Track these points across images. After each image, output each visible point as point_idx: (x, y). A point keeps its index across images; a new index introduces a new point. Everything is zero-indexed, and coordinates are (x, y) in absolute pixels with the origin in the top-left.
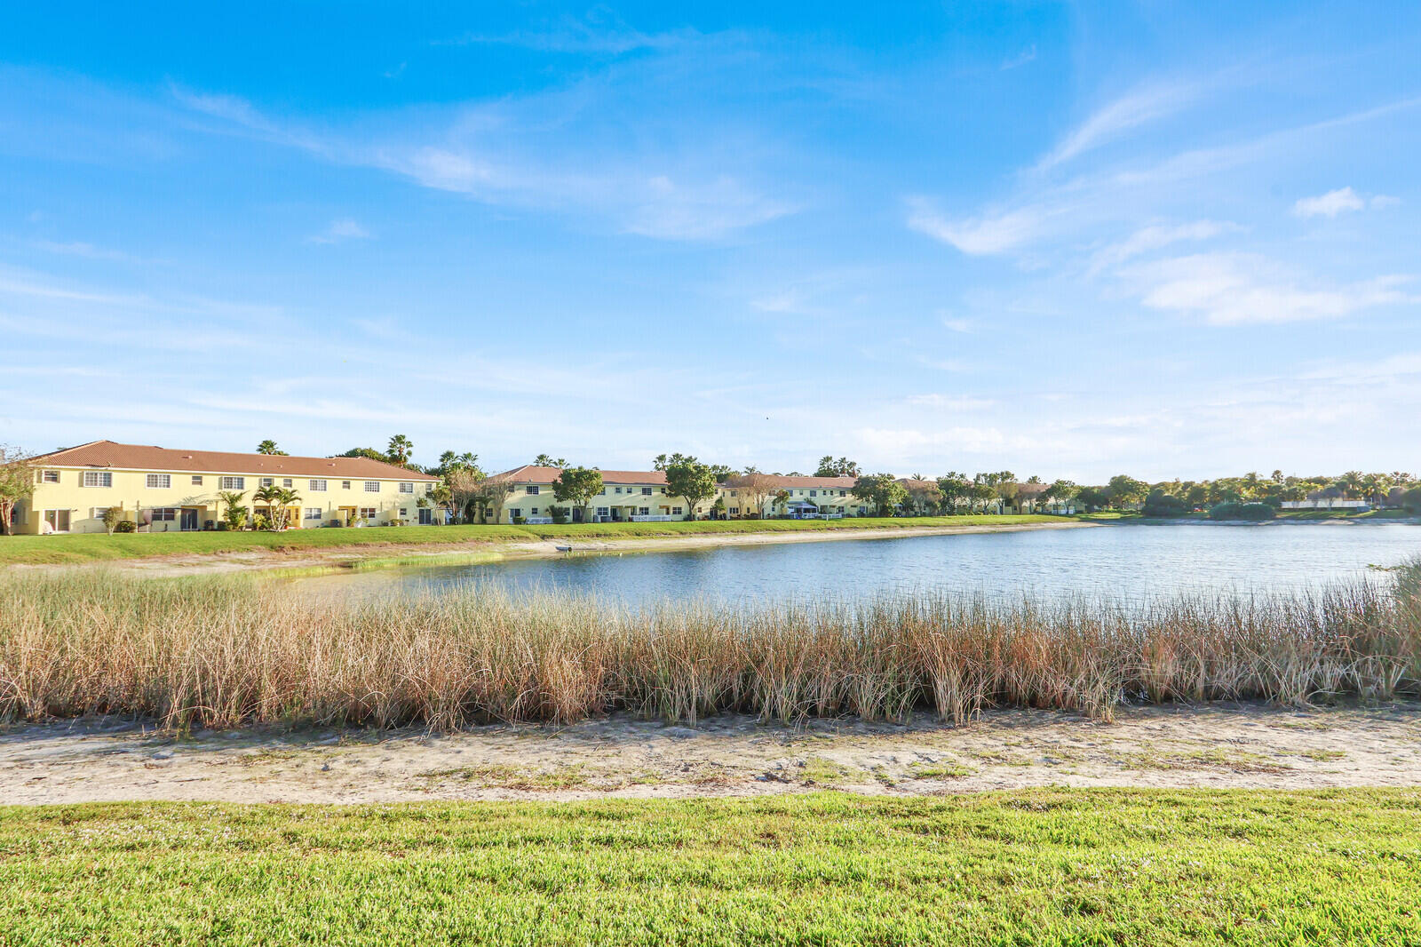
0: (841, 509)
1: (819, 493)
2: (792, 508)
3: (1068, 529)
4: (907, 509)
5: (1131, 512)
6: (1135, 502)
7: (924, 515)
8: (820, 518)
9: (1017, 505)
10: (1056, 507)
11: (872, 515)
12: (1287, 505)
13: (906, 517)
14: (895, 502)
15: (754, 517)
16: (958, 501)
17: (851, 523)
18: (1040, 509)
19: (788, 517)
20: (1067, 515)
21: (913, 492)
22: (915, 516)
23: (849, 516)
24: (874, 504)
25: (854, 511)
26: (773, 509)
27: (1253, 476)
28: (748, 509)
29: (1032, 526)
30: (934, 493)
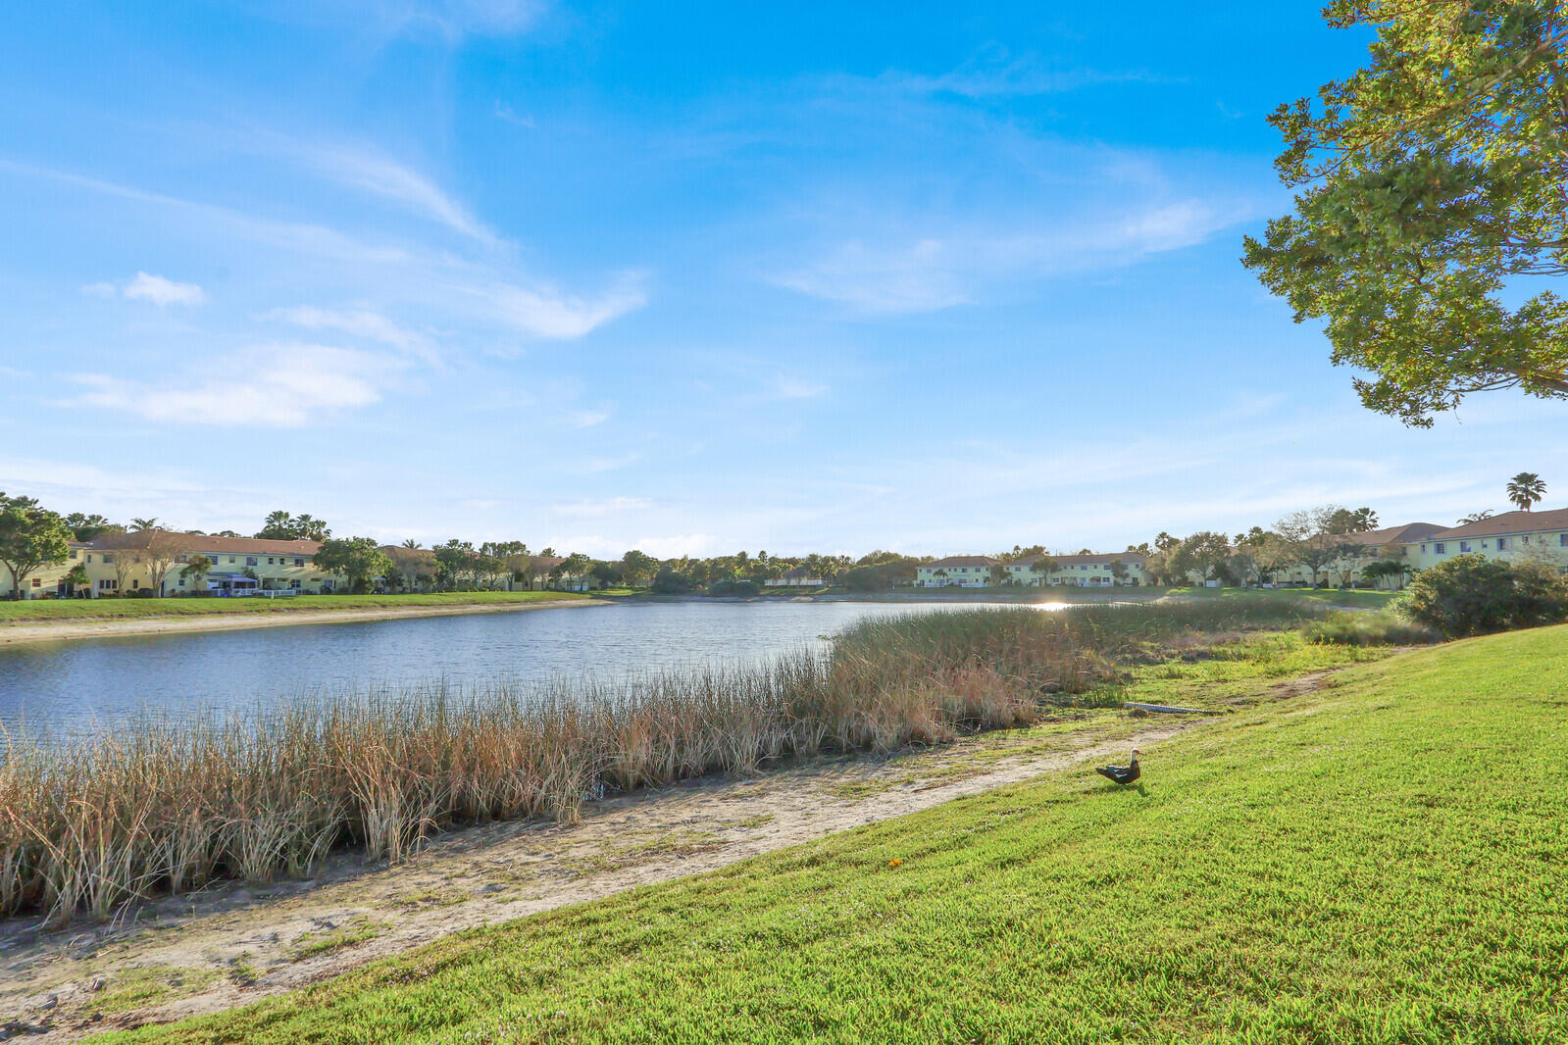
0: (296, 584)
1: (262, 562)
2: (215, 581)
3: (581, 607)
4: (392, 583)
5: (643, 589)
6: (646, 579)
7: (415, 591)
8: (261, 595)
9: (528, 579)
10: (570, 582)
11: (343, 591)
12: (769, 583)
13: (390, 594)
14: (375, 575)
15: (145, 593)
16: (459, 576)
17: (309, 603)
18: (553, 585)
19: (206, 594)
20: (581, 592)
21: (402, 563)
22: (403, 592)
23: (308, 592)
24: (345, 578)
25: (317, 586)
26: (182, 583)
27: (743, 555)
28: (136, 582)
29: (543, 604)
30: (429, 565)
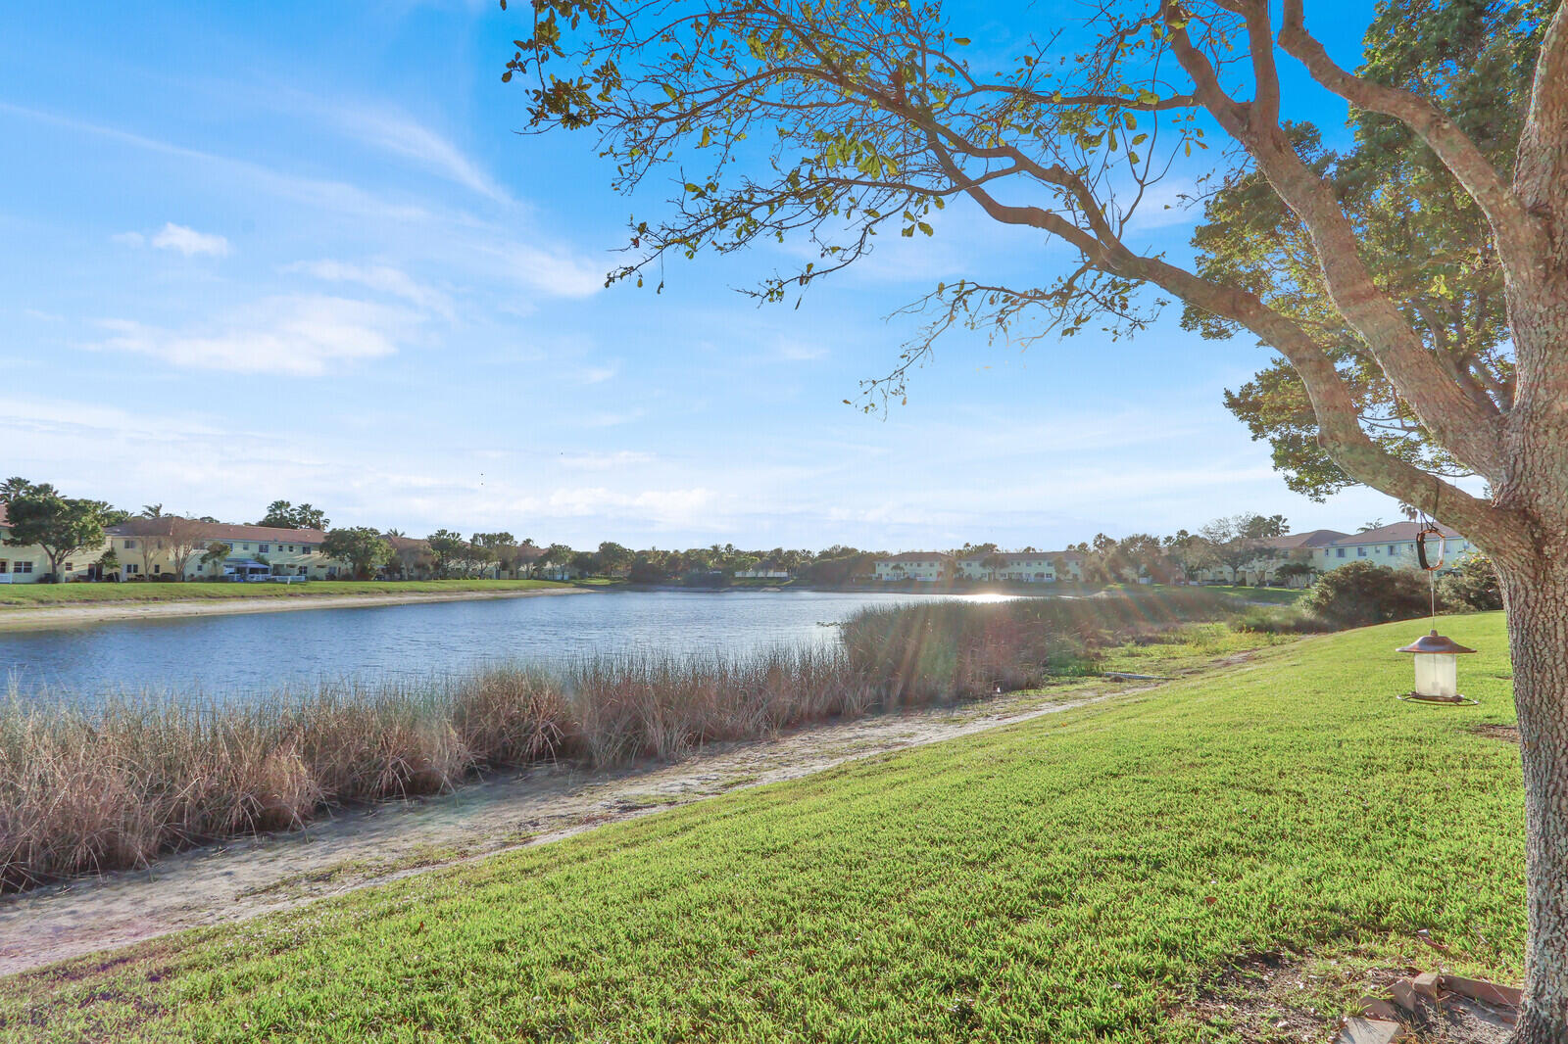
0: (303, 570)
1: (273, 548)
2: (230, 567)
3: (567, 595)
4: (392, 572)
5: (619, 578)
6: (622, 570)
7: (411, 579)
8: (274, 581)
9: (514, 569)
10: (552, 572)
11: (347, 578)
12: (738, 574)
13: (390, 580)
14: (378, 563)
15: (167, 578)
16: (452, 564)
17: (317, 588)
18: (536, 574)
19: (224, 579)
20: (562, 580)
21: (400, 552)
22: (401, 579)
23: (315, 579)
24: (350, 565)
25: (323, 572)
26: (200, 568)
27: (715, 548)
28: (157, 567)
29: (532, 592)
30: (426, 554)
